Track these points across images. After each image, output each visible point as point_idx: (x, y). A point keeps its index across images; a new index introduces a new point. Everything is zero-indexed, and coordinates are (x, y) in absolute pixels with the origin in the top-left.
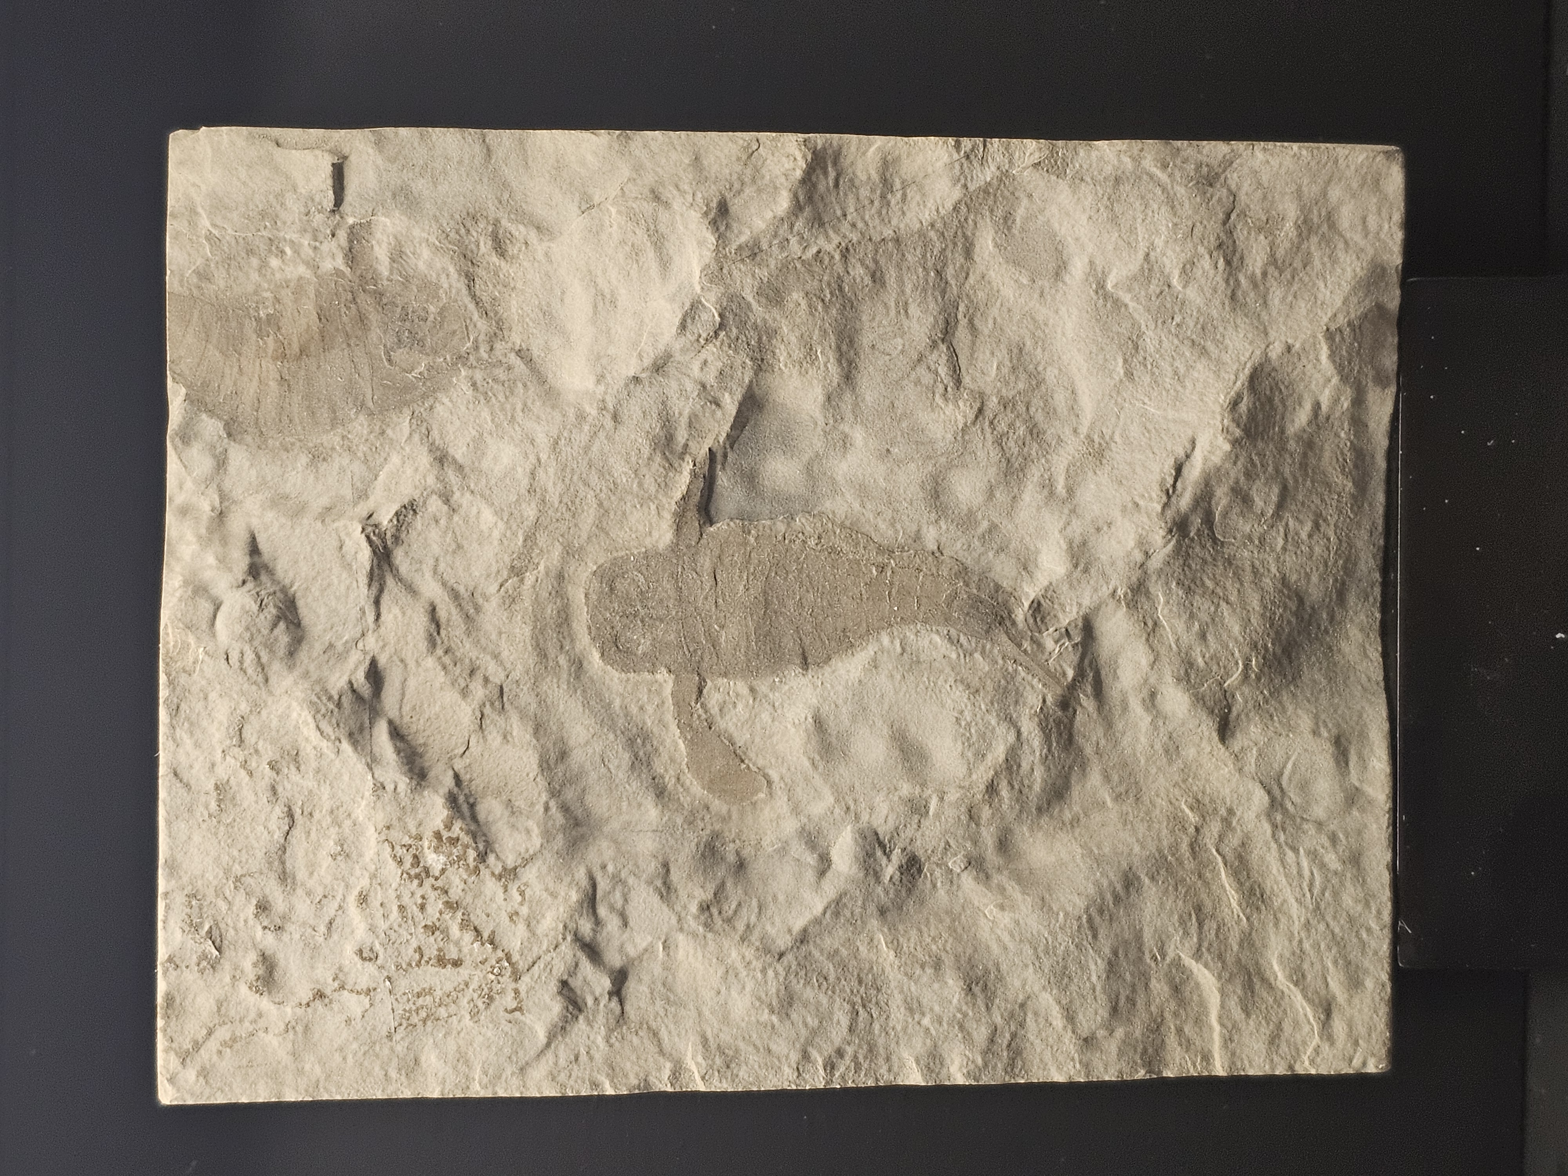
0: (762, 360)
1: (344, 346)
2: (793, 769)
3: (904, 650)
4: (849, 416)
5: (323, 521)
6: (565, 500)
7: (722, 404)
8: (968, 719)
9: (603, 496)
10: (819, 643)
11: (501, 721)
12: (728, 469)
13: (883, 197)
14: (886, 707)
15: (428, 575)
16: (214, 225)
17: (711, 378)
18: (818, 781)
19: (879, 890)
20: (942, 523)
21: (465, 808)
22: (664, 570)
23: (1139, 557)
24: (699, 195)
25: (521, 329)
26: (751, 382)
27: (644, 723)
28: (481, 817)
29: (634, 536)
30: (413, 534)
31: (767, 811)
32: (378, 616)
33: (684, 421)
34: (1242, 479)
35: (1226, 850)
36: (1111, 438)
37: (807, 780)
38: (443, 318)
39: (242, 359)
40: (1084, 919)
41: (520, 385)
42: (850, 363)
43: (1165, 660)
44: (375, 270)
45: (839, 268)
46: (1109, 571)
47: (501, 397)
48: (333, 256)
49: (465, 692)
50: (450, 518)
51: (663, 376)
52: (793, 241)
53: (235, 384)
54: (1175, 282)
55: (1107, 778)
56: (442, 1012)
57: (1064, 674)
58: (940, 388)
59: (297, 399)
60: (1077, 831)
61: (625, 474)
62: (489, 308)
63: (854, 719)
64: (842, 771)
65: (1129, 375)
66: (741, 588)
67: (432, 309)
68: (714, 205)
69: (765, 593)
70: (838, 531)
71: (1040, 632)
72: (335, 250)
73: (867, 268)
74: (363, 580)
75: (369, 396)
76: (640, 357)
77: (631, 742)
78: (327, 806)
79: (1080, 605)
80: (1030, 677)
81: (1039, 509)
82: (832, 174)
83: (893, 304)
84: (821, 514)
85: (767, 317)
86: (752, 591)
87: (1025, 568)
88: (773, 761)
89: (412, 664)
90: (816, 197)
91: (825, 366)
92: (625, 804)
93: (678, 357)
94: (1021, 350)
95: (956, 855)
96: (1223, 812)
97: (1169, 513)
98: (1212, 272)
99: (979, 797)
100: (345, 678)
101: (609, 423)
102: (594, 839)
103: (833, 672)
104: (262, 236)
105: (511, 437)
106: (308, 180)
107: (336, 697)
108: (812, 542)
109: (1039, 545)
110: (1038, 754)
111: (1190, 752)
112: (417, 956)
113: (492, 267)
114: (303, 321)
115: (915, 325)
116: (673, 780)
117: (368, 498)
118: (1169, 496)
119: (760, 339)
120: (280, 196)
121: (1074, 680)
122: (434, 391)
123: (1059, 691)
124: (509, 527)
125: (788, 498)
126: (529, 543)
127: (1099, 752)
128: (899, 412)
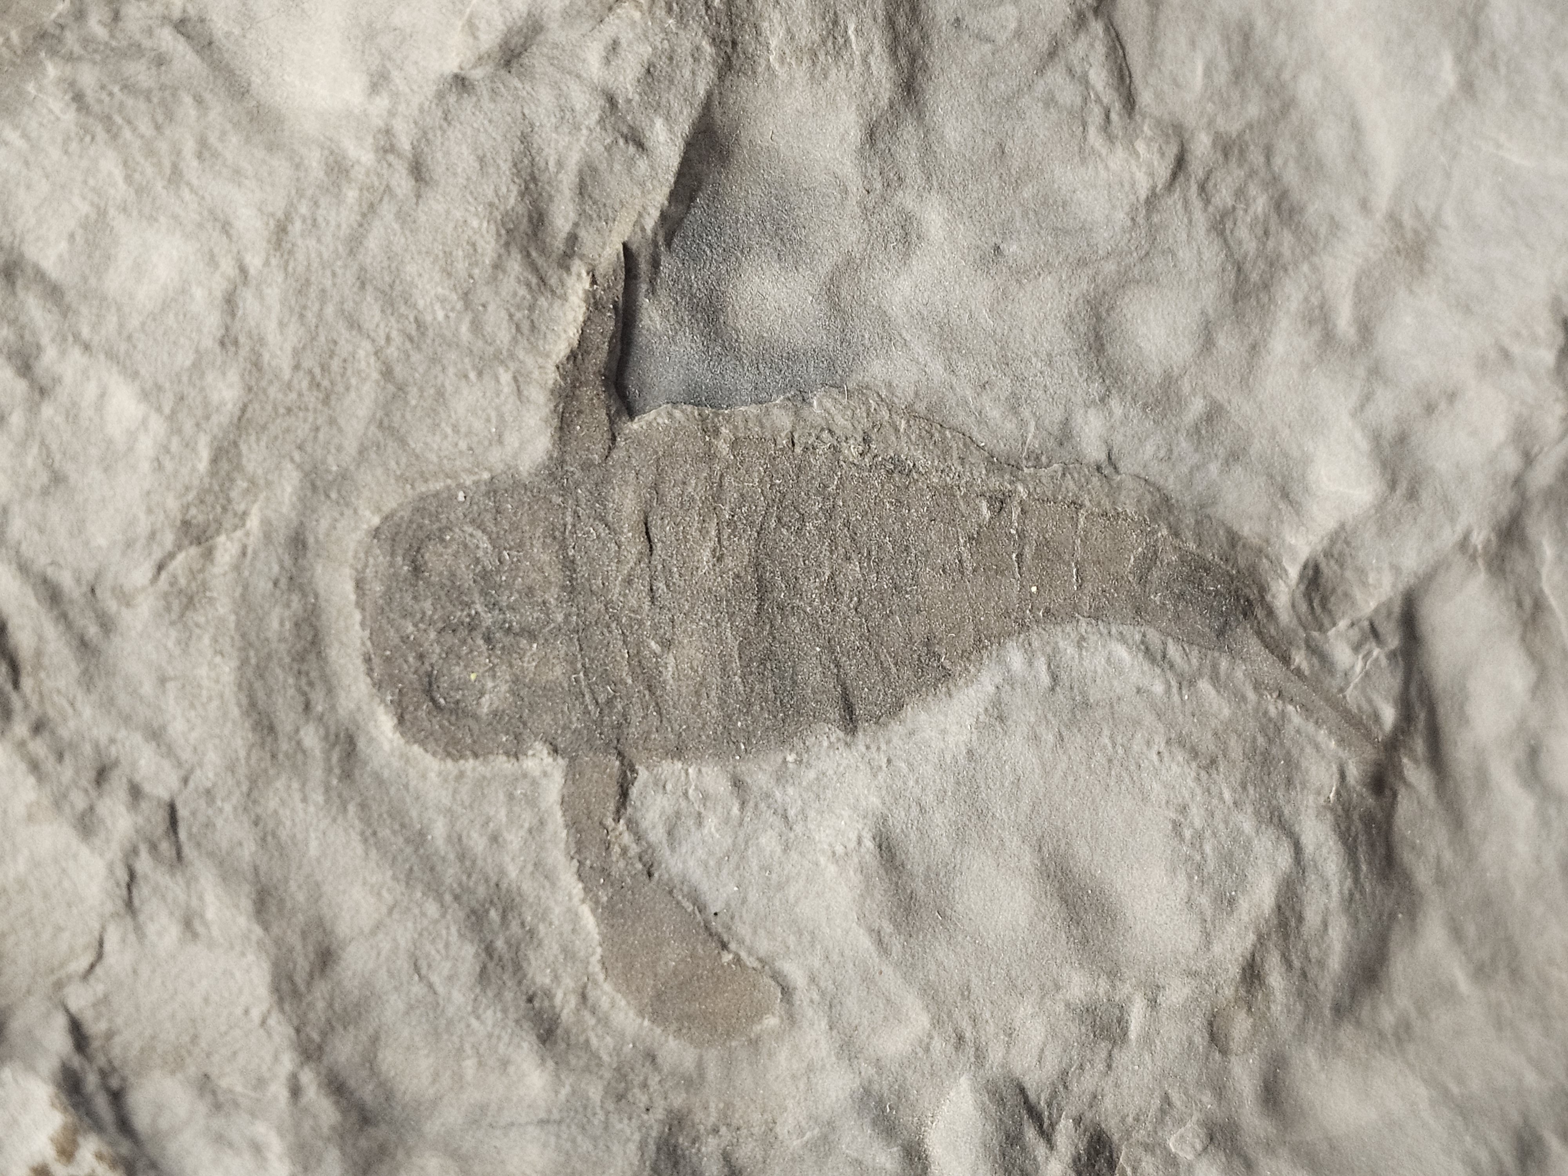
0: (734, 43)
2: (835, 957)
3: (1055, 678)
4: (914, 174)
7: (649, 144)
8: (1198, 823)
9: (392, 352)
10: (876, 677)
11: (174, 887)
12: (662, 293)
14: (1025, 806)
18: (891, 981)
20: (1114, 403)
21: (101, 1104)
22: (532, 523)
23: (1511, 462)
26: (709, 95)
27: (502, 873)
28: (142, 1120)
29: (463, 445)
31: (783, 1055)
33: (567, 181)
36: (1437, 217)
37: (868, 979)
41: (188, 100)
42: (913, 61)
46: (1454, 494)
47: (145, 127)
49: (86, 824)
50: (33, 409)
51: (520, 76)
55: (1457, 933)
57: (1376, 717)
58: (1096, 116)
60: (1411, 1048)
61: (443, 300)
63: (960, 837)
64: (940, 955)
65: (1467, 86)
66: (706, 555)
69: (757, 565)
70: (903, 425)
71: (1321, 628)
76: (471, 27)
77: (476, 918)
79: (1396, 569)
80: (1310, 727)
81: (1305, 368)
84: (863, 389)
86: (729, 562)
87: (1285, 495)
88: (792, 940)
91: (865, 61)
92: (470, 1065)
93: (555, 33)
94: (1246, 38)
95: (1181, 1122)
99: (1228, 992)
101: (403, 183)
102: (408, 1154)
103: (912, 733)
105: (175, 217)
108: (851, 450)
109: (1309, 446)
110: (1335, 890)
116: (573, 1001)
121: (1395, 729)
123: (1370, 753)
124: (175, 429)
125: (792, 357)
126: (225, 466)
127: (1441, 880)
128: (1016, 164)
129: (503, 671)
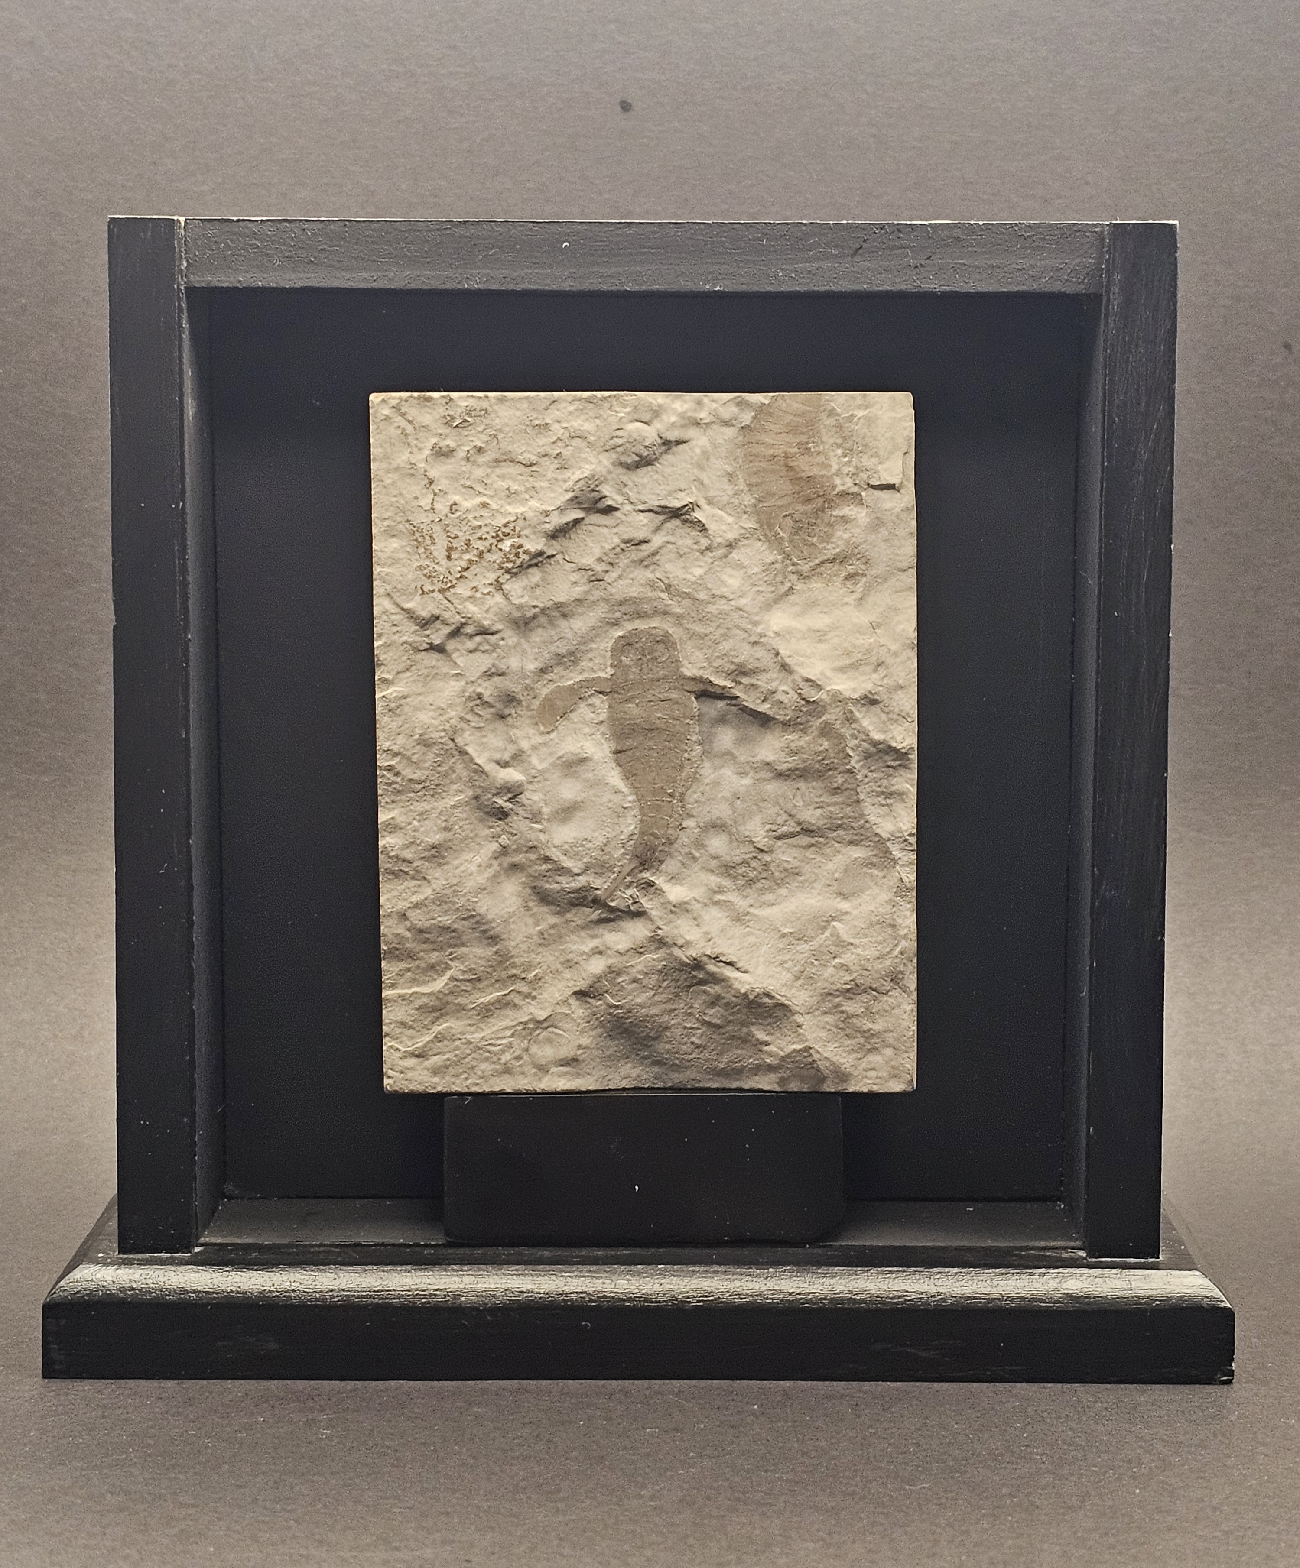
0: (790, 726)
1: (794, 491)
2: (557, 746)
3: (625, 808)
4: (758, 776)
5: (695, 480)
6: (709, 615)
7: (764, 703)
8: (587, 846)
9: (712, 636)
10: (628, 760)
11: (584, 580)
12: (728, 707)
13: (883, 793)
14: (593, 799)
15: (666, 539)
16: (859, 418)
17: (779, 696)
18: (551, 760)
19: (490, 796)
20: (698, 830)
21: (535, 561)
22: (669, 671)
23: (680, 942)
24: (881, 688)
25: (805, 589)
26: (777, 719)
27: (583, 661)
28: (530, 570)
29: (689, 654)
30: (689, 530)
31: (533, 731)
32: (642, 511)
33: (754, 682)
34: (725, 1001)
35: (512, 996)
36: (748, 926)
37: (551, 754)
38: (810, 546)
39: (786, 434)
40: (474, 913)
41: (773, 589)
42: (788, 776)
43: (621, 959)
44: (836, 508)
45: (842, 768)
46: (672, 925)
47: (766, 579)
48: (842, 485)
49: (600, 560)
50: (698, 551)
51: (780, 669)
52: (856, 742)
53: (771, 430)
54: (837, 960)
55: (553, 927)
56: (421, 550)
57: (612, 901)
58: (774, 828)
59: (764, 465)
60: (522, 910)
61: (724, 649)
62: (818, 570)
63: (586, 781)
64: (556, 774)
65: (784, 936)
66: (660, 715)
67: (815, 539)
68: (876, 697)
69: (657, 729)
70: (693, 770)
71: (636, 887)
72: (847, 485)
73: (842, 785)
74: (663, 503)
75: (766, 505)
76: (789, 657)
77: (572, 653)
78: (535, 484)
79: (652, 909)
81: (707, 885)
82: (894, 764)
83: (822, 799)
85: (814, 728)
86: (658, 721)
88: (562, 735)
89: (615, 530)
90: (881, 755)
91: (787, 762)
92: (537, 651)
93: (790, 678)
94: (797, 874)
95: (509, 840)
96: (534, 993)
97: (705, 959)
98: (842, 982)
99: (542, 852)
100: (607, 494)
101: (752, 639)
102: (518, 634)
104: (854, 445)
105: (744, 585)
106: (885, 470)
107: (597, 489)
108: (686, 755)
109: (686, 886)
110: (567, 886)
111: (567, 974)
112: (453, 536)
113: (840, 573)
114: (807, 468)
115: (810, 813)
116: (550, 678)
117: (708, 504)
118: (714, 959)
119: (801, 724)
120: (876, 455)
121: (610, 906)
122: (769, 541)
123: (603, 898)
124: (693, 583)
125: (711, 742)
126: (684, 595)
127: (568, 922)
128: (761, 805)
129: (632, 663)
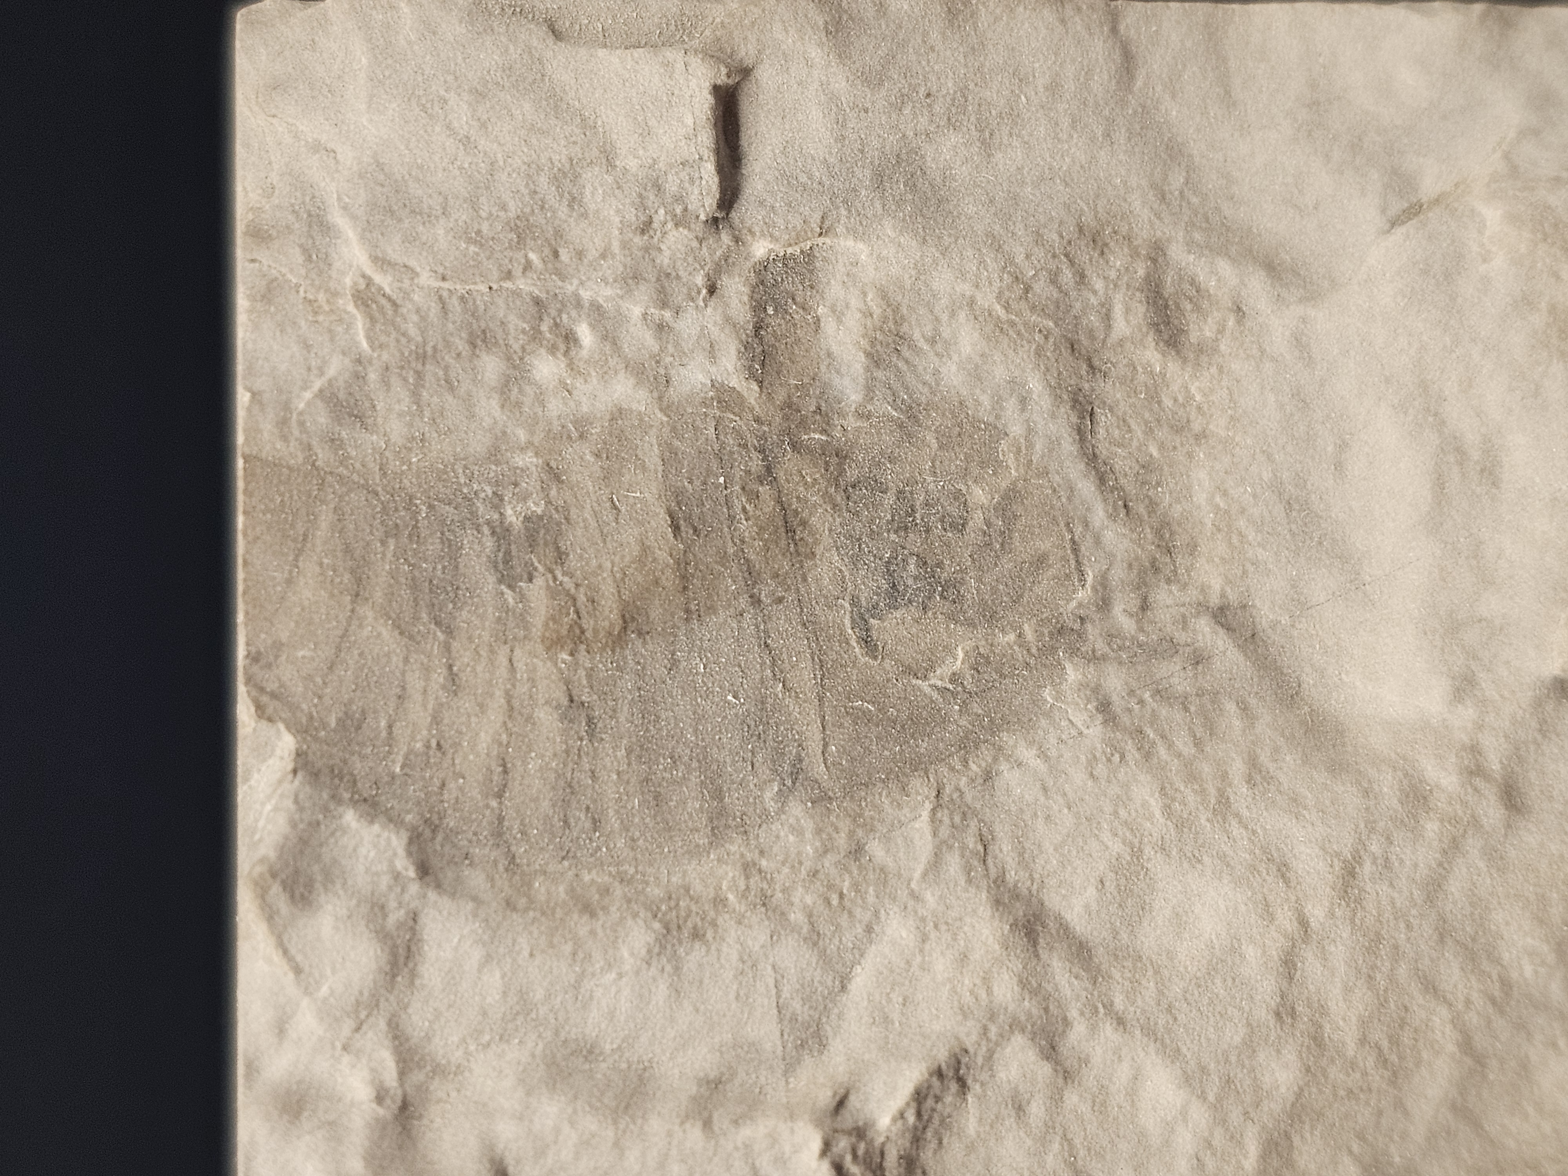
1: (743, 602)
5: (707, 1124)
16: (381, 262)
25: (1222, 548)
30: (955, 1149)
38: (1010, 519)
39: (455, 645)
44: (826, 386)
48: (712, 352)
53: (436, 720)
59: (613, 757)
62: (1131, 489)
67: (979, 495)
72: (715, 332)
75: (814, 746)
104: (517, 293)
106: (646, 133)
113: (1141, 378)
114: (630, 535)
117: (823, 1046)
120: (566, 178)
122: (994, 729)
